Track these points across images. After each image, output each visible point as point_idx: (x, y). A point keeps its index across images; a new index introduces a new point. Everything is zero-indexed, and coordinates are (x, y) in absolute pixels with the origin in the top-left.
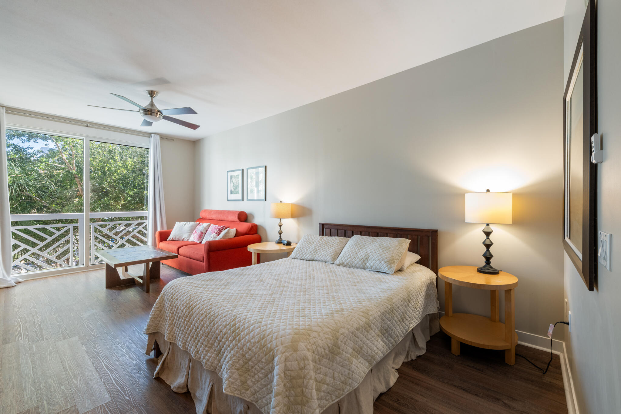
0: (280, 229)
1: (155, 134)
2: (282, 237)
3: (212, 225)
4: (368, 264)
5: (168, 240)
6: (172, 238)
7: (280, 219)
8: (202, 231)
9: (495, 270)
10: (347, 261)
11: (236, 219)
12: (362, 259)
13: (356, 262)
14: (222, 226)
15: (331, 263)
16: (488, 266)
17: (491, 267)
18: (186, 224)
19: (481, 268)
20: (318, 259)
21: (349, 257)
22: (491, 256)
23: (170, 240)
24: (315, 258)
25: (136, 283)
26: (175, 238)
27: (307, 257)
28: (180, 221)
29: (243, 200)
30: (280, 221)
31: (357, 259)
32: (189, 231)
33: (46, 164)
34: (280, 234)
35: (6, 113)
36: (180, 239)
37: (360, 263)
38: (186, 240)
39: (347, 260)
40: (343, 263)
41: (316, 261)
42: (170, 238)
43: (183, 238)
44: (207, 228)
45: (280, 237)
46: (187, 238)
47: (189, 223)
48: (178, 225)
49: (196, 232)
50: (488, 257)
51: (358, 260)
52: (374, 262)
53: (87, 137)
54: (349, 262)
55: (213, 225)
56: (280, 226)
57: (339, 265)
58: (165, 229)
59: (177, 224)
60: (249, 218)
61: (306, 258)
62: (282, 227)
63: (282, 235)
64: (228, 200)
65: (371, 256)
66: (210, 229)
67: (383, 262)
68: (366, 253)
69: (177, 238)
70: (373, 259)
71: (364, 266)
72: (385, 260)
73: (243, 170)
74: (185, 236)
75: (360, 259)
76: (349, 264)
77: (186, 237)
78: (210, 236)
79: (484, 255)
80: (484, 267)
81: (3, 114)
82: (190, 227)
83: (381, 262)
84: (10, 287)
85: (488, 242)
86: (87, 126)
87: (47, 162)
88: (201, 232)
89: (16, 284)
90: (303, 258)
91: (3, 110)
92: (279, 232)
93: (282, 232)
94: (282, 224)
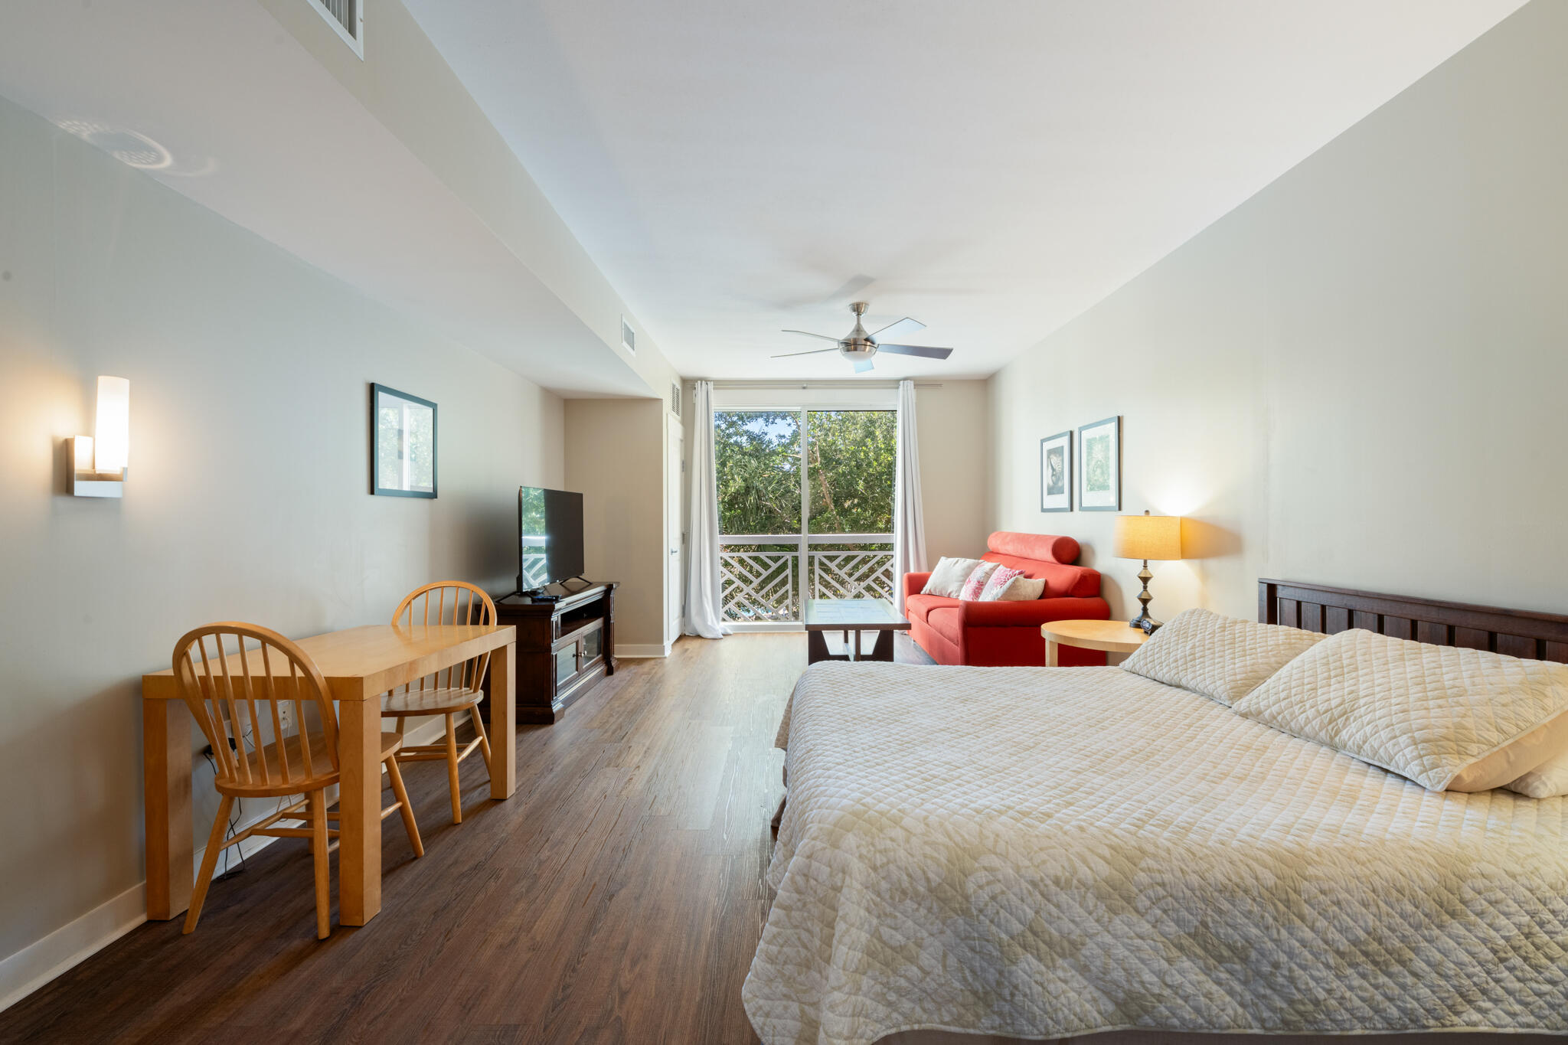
0: (1145, 588)
1: (905, 379)
2: (1149, 613)
3: (1001, 567)
4: (1344, 735)
5: (922, 592)
6: (929, 590)
7: (1145, 562)
8: (981, 579)
10: (1274, 709)
11: (1049, 556)
12: (1326, 712)
13: (1302, 718)
15: (1225, 703)
18: (957, 562)
20: (1191, 684)
21: (1282, 695)
23: (924, 594)
24: (1184, 682)
26: (935, 590)
27: (1166, 675)
28: (948, 556)
29: (1072, 510)
30: (1145, 567)
31: (1308, 706)
32: (961, 578)
34: (1145, 603)
35: (716, 389)
36: (943, 593)
37: (1316, 723)
38: (949, 595)
39: (1276, 705)
40: (1260, 713)
41: (1186, 689)
42: (926, 589)
43: (948, 591)
44: (991, 572)
45: (1145, 610)
46: (956, 590)
47: (963, 559)
48: (944, 562)
49: (971, 580)
51: (1311, 713)
53: (804, 406)
54: (1279, 714)
56: (1145, 580)
57: (1245, 716)
58: (924, 571)
59: (943, 559)
60: (1085, 555)
61: (1159, 676)
63: (1148, 606)
64: (1043, 510)
65: (1363, 709)
66: (994, 576)
67: (1403, 740)
68: (1352, 692)
69: (939, 590)
70: (1366, 719)
71: (1332, 738)
72: (1417, 735)
73: (1071, 433)
74: (952, 588)
75: (1318, 711)
76: (1279, 718)
78: (988, 592)
81: (712, 391)
82: (962, 569)
83: (1395, 737)
84: (717, 640)
86: (804, 388)
88: (980, 581)
89: (723, 637)
90: (1152, 674)
91: (711, 385)
92: (1141, 597)
93: (1150, 599)
94: (1151, 575)
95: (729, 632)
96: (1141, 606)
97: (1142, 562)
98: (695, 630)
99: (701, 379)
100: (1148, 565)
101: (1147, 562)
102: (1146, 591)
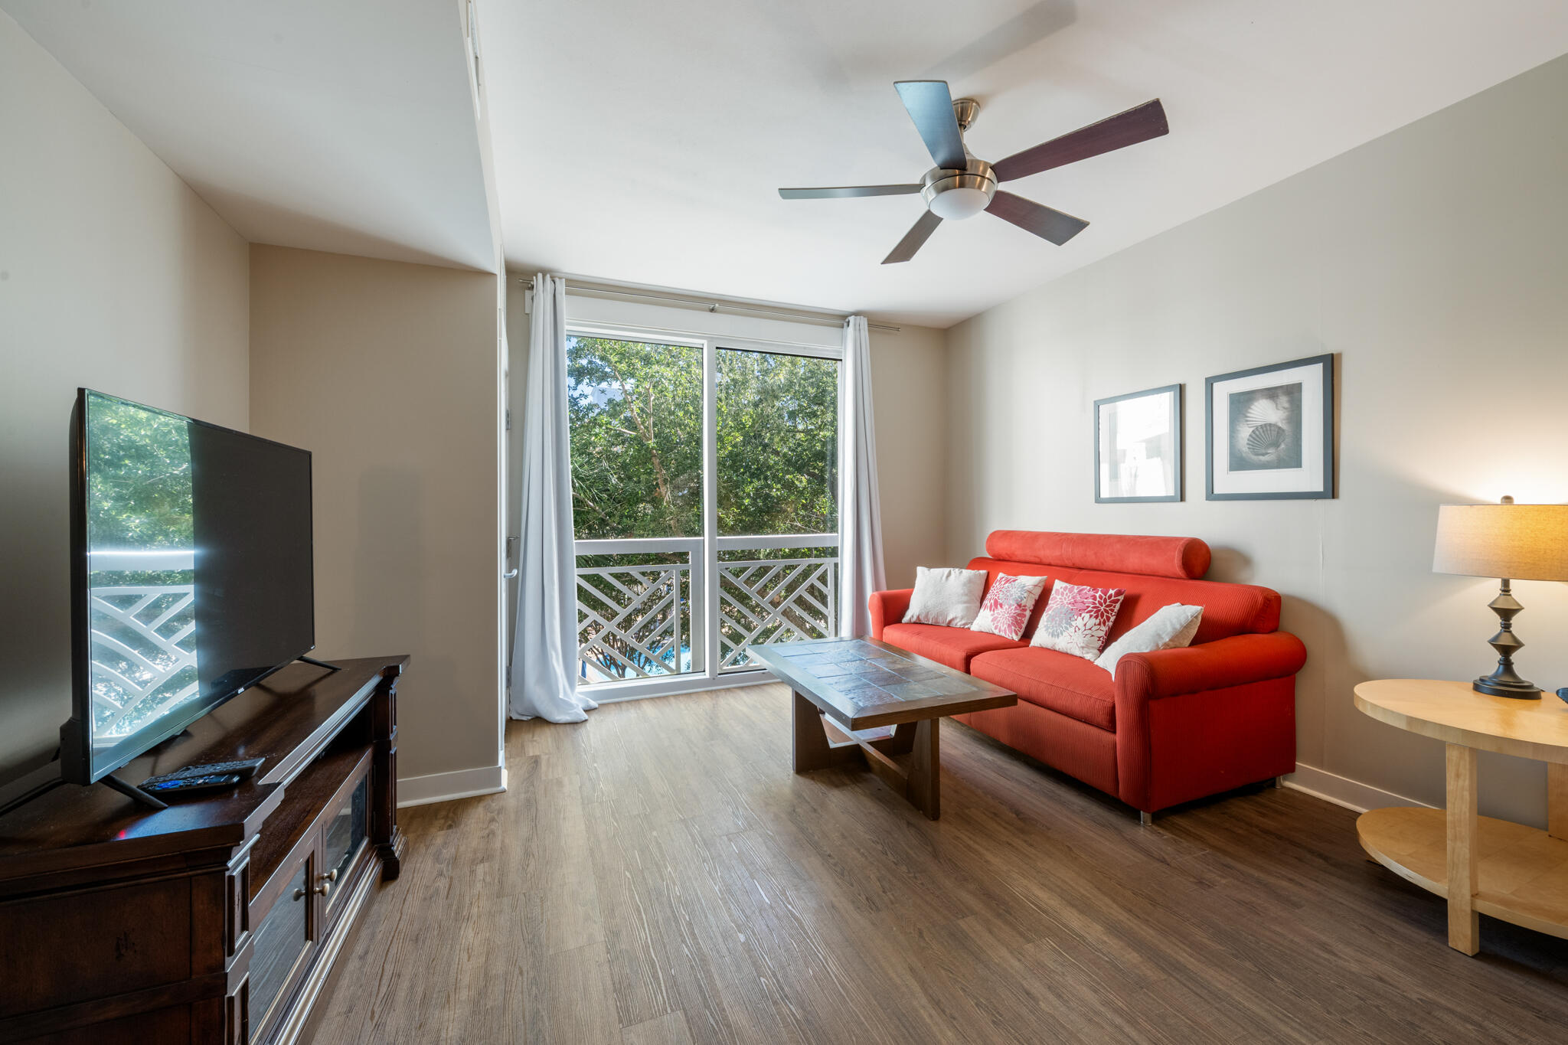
0: (1507, 627)
1: (856, 314)
2: (1516, 668)
3: (1058, 585)
5: (905, 619)
6: (918, 617)
7: (1506, 584)
8: (1023, 603)
11: (1175, 565)
14: (1112, 592)
18: (949, 574)
23: (910, 623)
25: (875, 766)
26: (927, 616)
28: (930, 565)
29: (1182, 499)
30: (1506, 591)
32: (965, 598)
33: (607, 428)
34: (1506, 651)
35: (567, 293)
36: (940, 620)
38: (959, 623)
42: (911, 614)
43: (949, 619)
44: (1038, 591)
45: (1507, 665)
46: (962, 619)
47: (957, 570)
48: (925, 575)
49: (997, 604)
53: (710, 339)
55: (1064, 584)
56: (1506, 614)
59: (921, 571)
62: (1515, 620)
63: (1513, 658)
64: (1099, 500)
69: (931, 617)
73: (1181, 389)
74: (955, 613)
77: (960, 615)
78: (1071, 625)
81: (561, 294)
82: (965, 585)
84: (576, 723)
86: (712, 310)
87: (609, 426)
88: (1020, 606)
89: (585, 716)
91: (561, 287)
92: (1494, 642)
93: (1518, 645)
94: (1519, 605)
95: (594, 704)
96: (1497, 656)
97: (1497, 583)
98: (534, 708)
99: (545, 272)
100: (1511, 587)
101: (1512, 582)
102: (1510, 632)
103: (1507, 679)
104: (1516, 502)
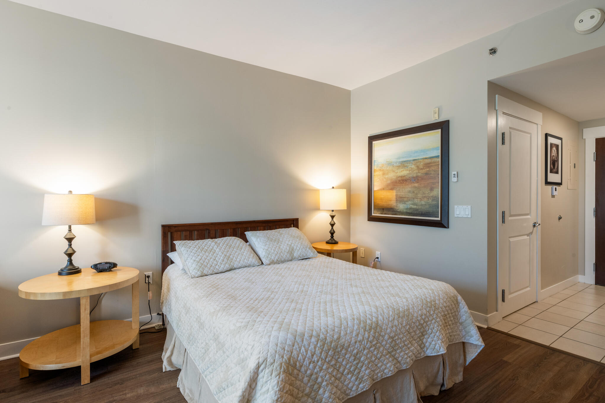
0: (70, 245)
2: (74, 262)
4: (295, 255)
7: (70, 227)
9: (336, 241)
10: (277, 258)
13: (284, 256)
15: (258, 265)
16: (332, 239)
17: (334, 239)
19: (328, 241)
22: (334, 232)
27: (222, 268)
30: (70, 230)
34: (70, 255)
37: (288, 256)
39: (276, 256)
40: (273, 261)
45: (70, 261)
50: (332, 233)
51: (286, 253)
52: (300, 251)
56: (70, 240)
57: (269, 264)
62: (73, 242)
63: (73, 258)
67: (308, 249)
75: (287, 252)
76: (279, 260)
79: (330, 232)
80: (330, 239)
85: (333, 223)
92: (65, 253)
93: (74, 252)
94: (75, 236)
96: (67, 258)
97: (67, 227)
100: (72, 229)
101: (72, 226)
102: (71, 247)
103: (71, 267)
104: (73, 193)
